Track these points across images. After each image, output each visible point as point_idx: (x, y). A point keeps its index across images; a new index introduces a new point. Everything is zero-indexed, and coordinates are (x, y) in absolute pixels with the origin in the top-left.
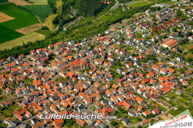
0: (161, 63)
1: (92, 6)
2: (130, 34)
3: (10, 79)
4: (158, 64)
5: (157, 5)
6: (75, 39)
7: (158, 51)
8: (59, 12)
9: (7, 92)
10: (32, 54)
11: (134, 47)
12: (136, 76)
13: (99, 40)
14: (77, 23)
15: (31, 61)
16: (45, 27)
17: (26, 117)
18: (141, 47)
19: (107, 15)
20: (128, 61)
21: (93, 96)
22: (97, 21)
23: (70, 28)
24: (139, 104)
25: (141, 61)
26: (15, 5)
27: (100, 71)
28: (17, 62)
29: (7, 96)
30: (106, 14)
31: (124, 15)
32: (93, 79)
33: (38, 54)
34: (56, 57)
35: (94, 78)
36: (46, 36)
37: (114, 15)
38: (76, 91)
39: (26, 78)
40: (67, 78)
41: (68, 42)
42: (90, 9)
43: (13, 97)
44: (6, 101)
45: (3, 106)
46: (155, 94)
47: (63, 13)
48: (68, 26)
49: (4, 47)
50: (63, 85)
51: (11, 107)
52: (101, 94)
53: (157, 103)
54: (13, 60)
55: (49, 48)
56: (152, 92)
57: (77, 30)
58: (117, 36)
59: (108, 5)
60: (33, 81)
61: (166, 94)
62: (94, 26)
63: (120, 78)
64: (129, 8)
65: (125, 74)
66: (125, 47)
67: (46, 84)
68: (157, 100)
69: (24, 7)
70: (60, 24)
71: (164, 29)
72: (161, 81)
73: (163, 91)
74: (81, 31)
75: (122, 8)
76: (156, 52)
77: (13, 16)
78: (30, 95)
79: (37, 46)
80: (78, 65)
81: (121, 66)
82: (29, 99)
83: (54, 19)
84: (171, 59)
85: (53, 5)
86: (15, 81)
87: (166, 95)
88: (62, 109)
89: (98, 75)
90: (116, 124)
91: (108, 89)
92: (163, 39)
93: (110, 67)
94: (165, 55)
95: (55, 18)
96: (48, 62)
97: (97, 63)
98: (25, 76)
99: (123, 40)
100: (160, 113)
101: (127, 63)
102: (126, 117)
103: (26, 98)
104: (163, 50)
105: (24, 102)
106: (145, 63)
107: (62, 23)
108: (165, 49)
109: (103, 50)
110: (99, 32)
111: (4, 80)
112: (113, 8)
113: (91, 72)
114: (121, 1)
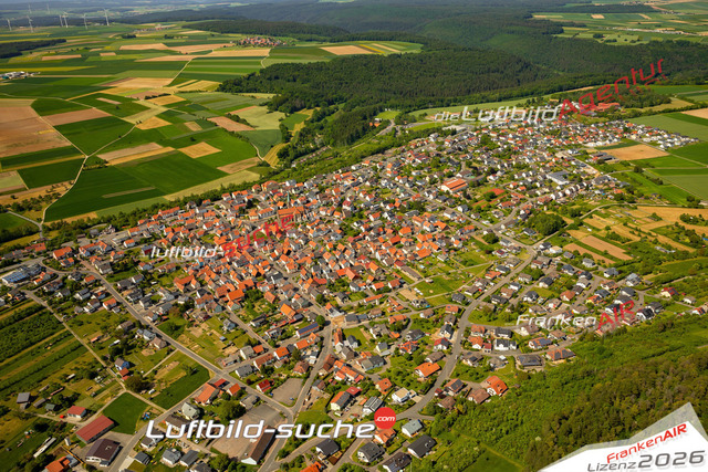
0: (430, 214)
1: (347, 130)
2: (392, 171)
3: (181, 235)
4: (425, 215)
5: (452, 127)
6: (300, 178)
7: (431, 197)
8: (294, 139)
10: (225, 199)
11: (394, 189)
12: (381, 233)
13: (337, 179)
14: (317, 155)
15: (219, 209)
16: (264, 162)
17: (191, 287)
18: (405, 190)
19: (369, 143)
20: (376, 210)
21: (300, 261)
22: (350, 152)
23: (303, 164)
24: (371, 273)
25: (397, 211)
26: (226, 131)
27: (325, 225)
28: (198, 211)
30: (368, 141)
32: (310, 237)
33: (232, 199)
34: (259, 203)
35: (312, 235)
36: (261, 176)
37: (379, 143)
38: (277, 254)
39: (206, 233)
42: (344, 134)
43: (179, 260)
44: (167, 264)
45: (162, 272)
46: (402, 259)
47: (300, 141)
48: (301, 161)
49: (194, 191)
51: (173, 274)
52: (315, 258)
53: (401, 273)
54: (193, 208)
55: (253, 190)
56: (398, 257)
57: (312, 166)
58: (369, 173)
59: (375, 127)
60: (215, 238)
61: (421, 259)
62: (341, 159)
63: (355, 236)
64: (407, 132)
65: (364, 229)
66: (377, 190)
68: (404, 268)
69: (239, 133)
70: (289, 158)
71: (452, 162)
72: (419, 240)
73: (417, 256)
74: (318, 166)
75: (397, 132)
76: (428, 198)
77: (219, 147)
81: (362, 218)
82: (201, 263)
83: (281, 150)
84: (448, 209)
85: (288, 129)
86: (188, 238)
87: (420, 261)
88: (247, 278)
89: (319, 230)
90: (326, 301)
91: (329, 251)
92: (445, 179)
93: (343, 219)
94: (441, 202)
95: (284, 148)
96: (244, 211)
97: (323, 213)
99: (377, 179)
100: (401, 286)
101: (372, 213)
102: (345, 292)
103: (198, 261)
104: (440, 194)
105: (193, 267)
106: (402, 214)
107: (293, 156)
108: (444, 193)
109: (339, 193)
110: (343, 167)
111: (171, 235)
112: (383, 132)
113: (308, 227)
114: (399, 121)
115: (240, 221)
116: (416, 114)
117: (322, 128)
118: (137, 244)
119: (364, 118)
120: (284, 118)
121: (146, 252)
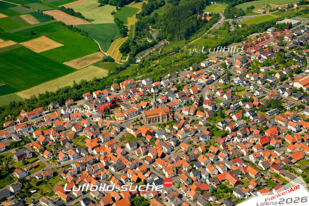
0: (290, 113)
1: (182, 25)
2: (240, 68)
3: (51, 137)
4: (285, 114)
5: (286, 21)
6: (153, 76)
7: (286, 94)
8: (131, 34)
9: (47, 157)
10: (86, 98)
11: (247, 87)
12: (248, 134)
13: (191, 77)
14: (157, 50)
16: (109, 57)
17: (73, 196)
18: (258, 88)
19: (205, 38)
20: (237, 109)
21: (177, 164)
22: (190, 47)
23: (147, 59)
24: (251, 177)
25: (257, 110)
26: (64, 25)
27: (191, 126)
28: (63, 112)
29: (46, 163)
30: (203, 36)
31: (232, 36)
32: (180, 138)
33: (94, 99)
34: (122, 103)
35: (181, 136)
36: (110, 72)
37: (216, 38)
38: (152, 156)
39: (76, 135)
40: (137, 137)
41: (142, 79)
42: (180, 29)
43: (54, 165)
44: (43, 170)
45: (39, 179)
46: (278, 162)
47: (137, 35)
48: (144, 56)
49: (46, 88)
50: (131, 146)
51: (51, 181)
52: (191, 161)
53: (281, 177)
54: (57, 108)
55: (112, 89)
56: (273, 160)
57: (158, 61)
58: (219, 70)
59: (207, 21)
60: (86, 140)
61: (296, 162)
62: (184, 54)
63: (223, 137)
64: (240, 26)
65: (230, 130)
66: (232, 88)
67: (106, 146)
68: (281, 172)
69: (77, 27)
70: (132, 52)
71: (297, 58)
72: (288, 141)
73: (291, 158)
74: (164, 62)
75: (230, 26)
76: (283, 96)
77: (61, 41)
78: (79, 162)
79: (95, 86)
80: (155, 116)
81: (225, 117)
82: (78, 168)
83: (122, 45)
84: (306, 106)
85: (123, 23)
86: (59, 141)
87: (296, 164)
88: (128, 184)
89: (187, 131)
91: (202, 153)
92: (294, 75)
93: (207, 119)
94: (297, 99)
95: (124, 43)
96: (109, 112)
97: (186, 113)
98: (74, 133)
99: (229, 77)
101: (234, 113)
102: (230, 199)
103: (74, 166)
104: (294, 92)
105: (71, 173)
106: (263, 113)
107: (135, 51)
108: (298, 90)
109: (197, 92)
110: (192, 64)
111: (41, 139)
112: (216, 26)
113: (176, 128)
114: (229, 14)
115: (107, 122)
116: (244, 6)
117: (154, 22)
118: (8, 148)
119: (195, 12)
120: (116, 11)
121: (20, 157)
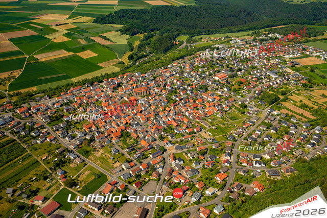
0: (210, 92)
1: (163, 46)
2: (189, 68)
3: (84, 101)
4: (208, 92)
5: (217, 46)
6: (143, 71)
7: (210, 83)
8: (135, 50)
9: (81, 111)
10: (105, 82)
11: (191, 78)
13: (162, 72)
14: (148, 59)
15: (103, 87)
16: (122, 62)
17: (92, 130)
18: (197, 79)
20: (184, 89)
21: (148, 116)
22: (165, 57)
23: (142, 63)
24: (185, 123)
25: (194, 90)
26: (100, 44)
27: (158, 97)
28: (92, 88)
30: (173, 52)
31: (188, 52)
32: (151, 103)
33: (109, 82)
34: (123, 85)
36: (121, 69)
37: (180, 53)
38: (135, 112)
39: (97, 100)
41: (136, 73)
42: (161, 48)
45: (76, 121)
46: (199, 116)
47: (139, 51)
48: (141, 61)
49: (87, 77)
51: (82, 122)
52: (155, 115)
53: (200, 123)
54: (89, 86)
55: (119, 77)
56: (197, 115)
57: (147, 64)
58: (178, 69)
59: (177, 45)
60: (102, 103)
62: (161, 61)
63: (174, 103)
64: (193, 47)
65: (178, 100)
66: (183, 79)
67: (112, 106)
68: (201, 121)
69: (107, 46)
70: (134, 59)
71: (219, 64)
72: (207, 106)
73: (207, 114)
74: (150, 65)
75: (188, 47)
76: (208, 83)
77: (97, 53)
78: (97, 113)
79: (111, 76)
80: (140, 92)
81: (177, 93)
83: (130, 55)
85: (132, 44)
86: (88, 103)
87: (209, 117)
88: (121, 125)
89: (155, 100)
90: (163, 138)
91: (162, 111)
92: (216, 73)
93: (167, 94)
94: (215, 85)
96: (116, 89)
97: (157, 90)
99: (182, 73)
100: (201, 131)
101: (182, 91)
102: (172, 133)
104: (214, 81)
106: (197, 92)
107: (136, 59)
108: (217, 81)
109: (164, 80)
110: (163, 66)
111: (79, 101)
112: (181, 47)
113: (150, 98)
114: (189, 41)
115: (114, 94)
116: (197, 38)
117: (149, 44)
118: (62, 105)
119: (171, 39)
120: (129, 38)
121: (67, 110)
